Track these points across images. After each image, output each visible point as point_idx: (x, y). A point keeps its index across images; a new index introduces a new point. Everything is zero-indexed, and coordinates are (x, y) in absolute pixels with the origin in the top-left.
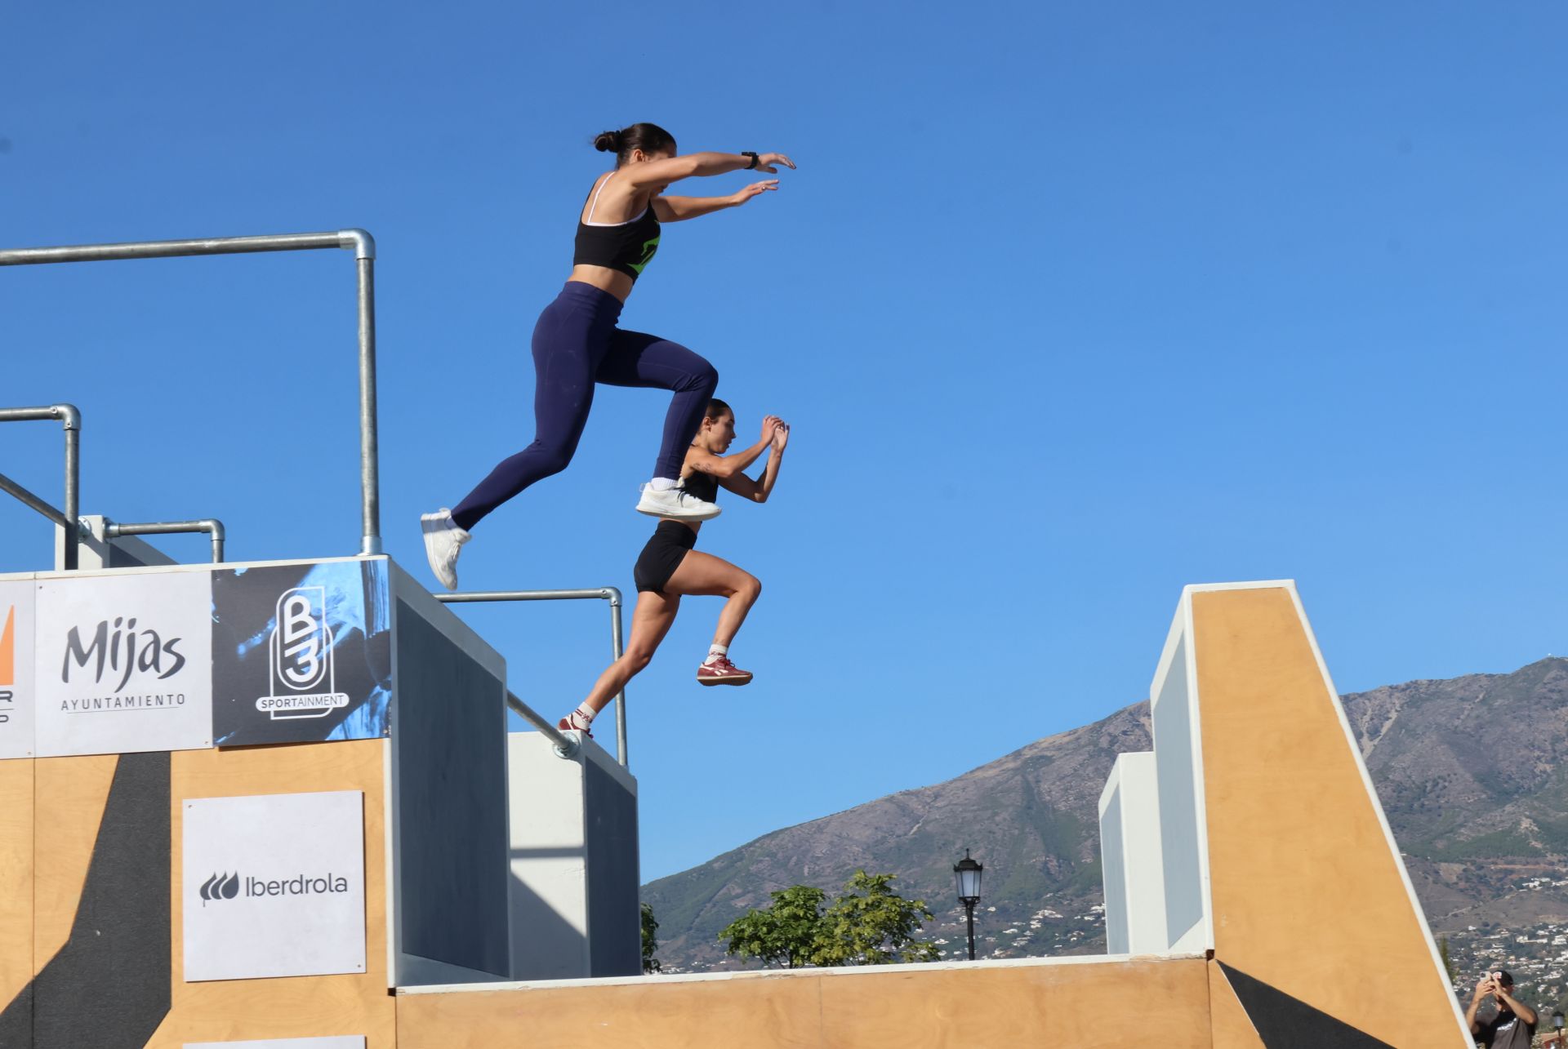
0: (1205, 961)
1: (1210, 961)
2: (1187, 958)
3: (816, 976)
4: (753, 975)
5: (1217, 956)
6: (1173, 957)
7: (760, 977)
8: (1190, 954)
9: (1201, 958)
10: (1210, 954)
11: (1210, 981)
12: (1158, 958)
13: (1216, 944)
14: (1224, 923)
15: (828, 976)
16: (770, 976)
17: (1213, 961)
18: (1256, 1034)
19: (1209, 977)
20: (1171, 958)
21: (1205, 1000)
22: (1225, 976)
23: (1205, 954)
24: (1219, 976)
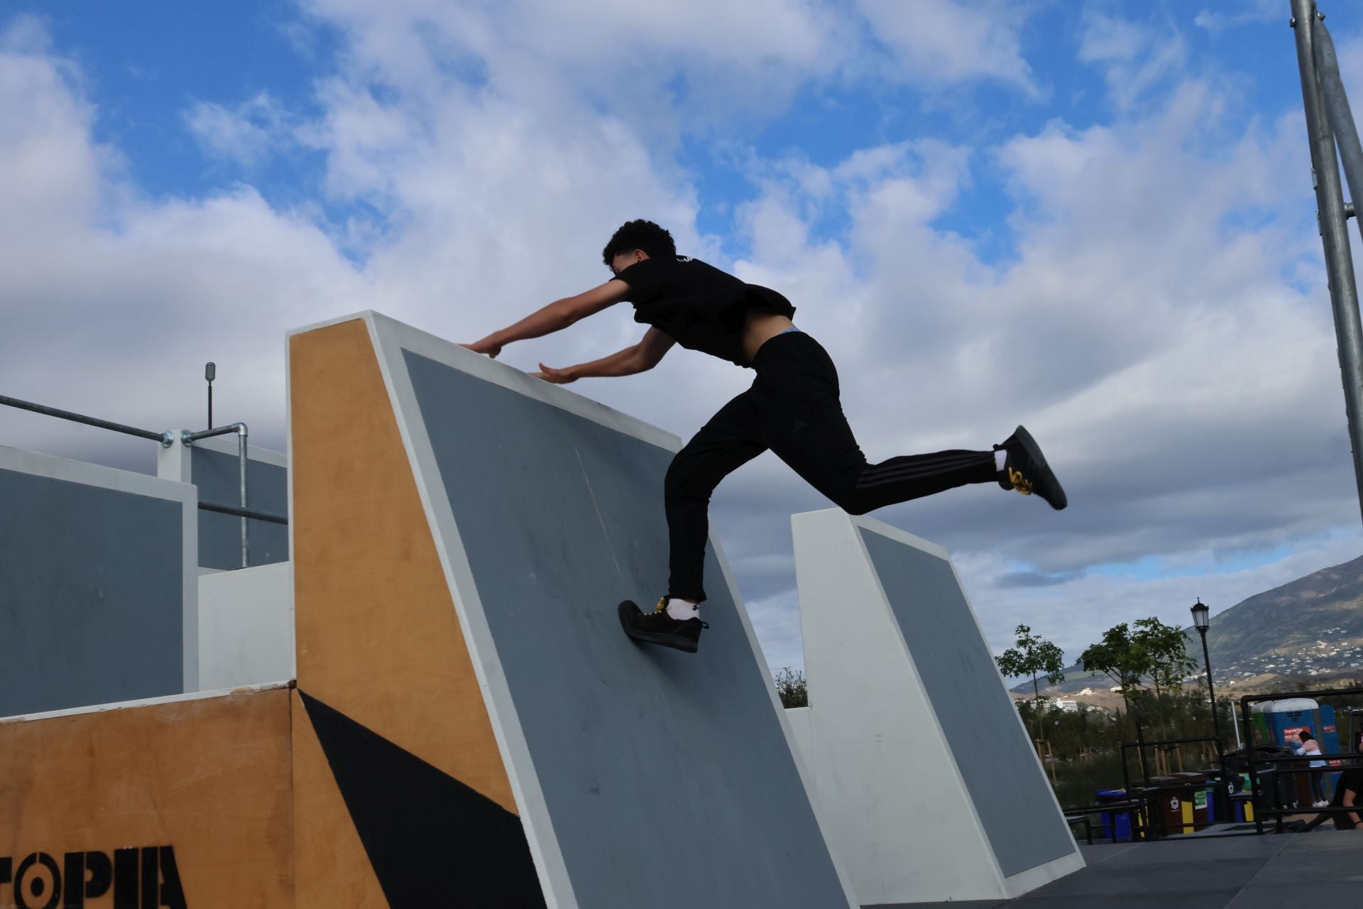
0: (287, 690)
1: (293, 692)
2: (274, 689)
5: (299, 685)
6: (263, 689)
8: (276, 685)
9: (284, 688)
10: (293, 685)
11: (293, 711)
12: (252, 690)
13: (298, 674)
14: (304, 652)
17: (295, 691)
18: (326, 762)
19: (291, 709)
20: (261, 689)
21: (287, 728)
22: (303, 705)
23: (287, 686)
24: (299, 704)
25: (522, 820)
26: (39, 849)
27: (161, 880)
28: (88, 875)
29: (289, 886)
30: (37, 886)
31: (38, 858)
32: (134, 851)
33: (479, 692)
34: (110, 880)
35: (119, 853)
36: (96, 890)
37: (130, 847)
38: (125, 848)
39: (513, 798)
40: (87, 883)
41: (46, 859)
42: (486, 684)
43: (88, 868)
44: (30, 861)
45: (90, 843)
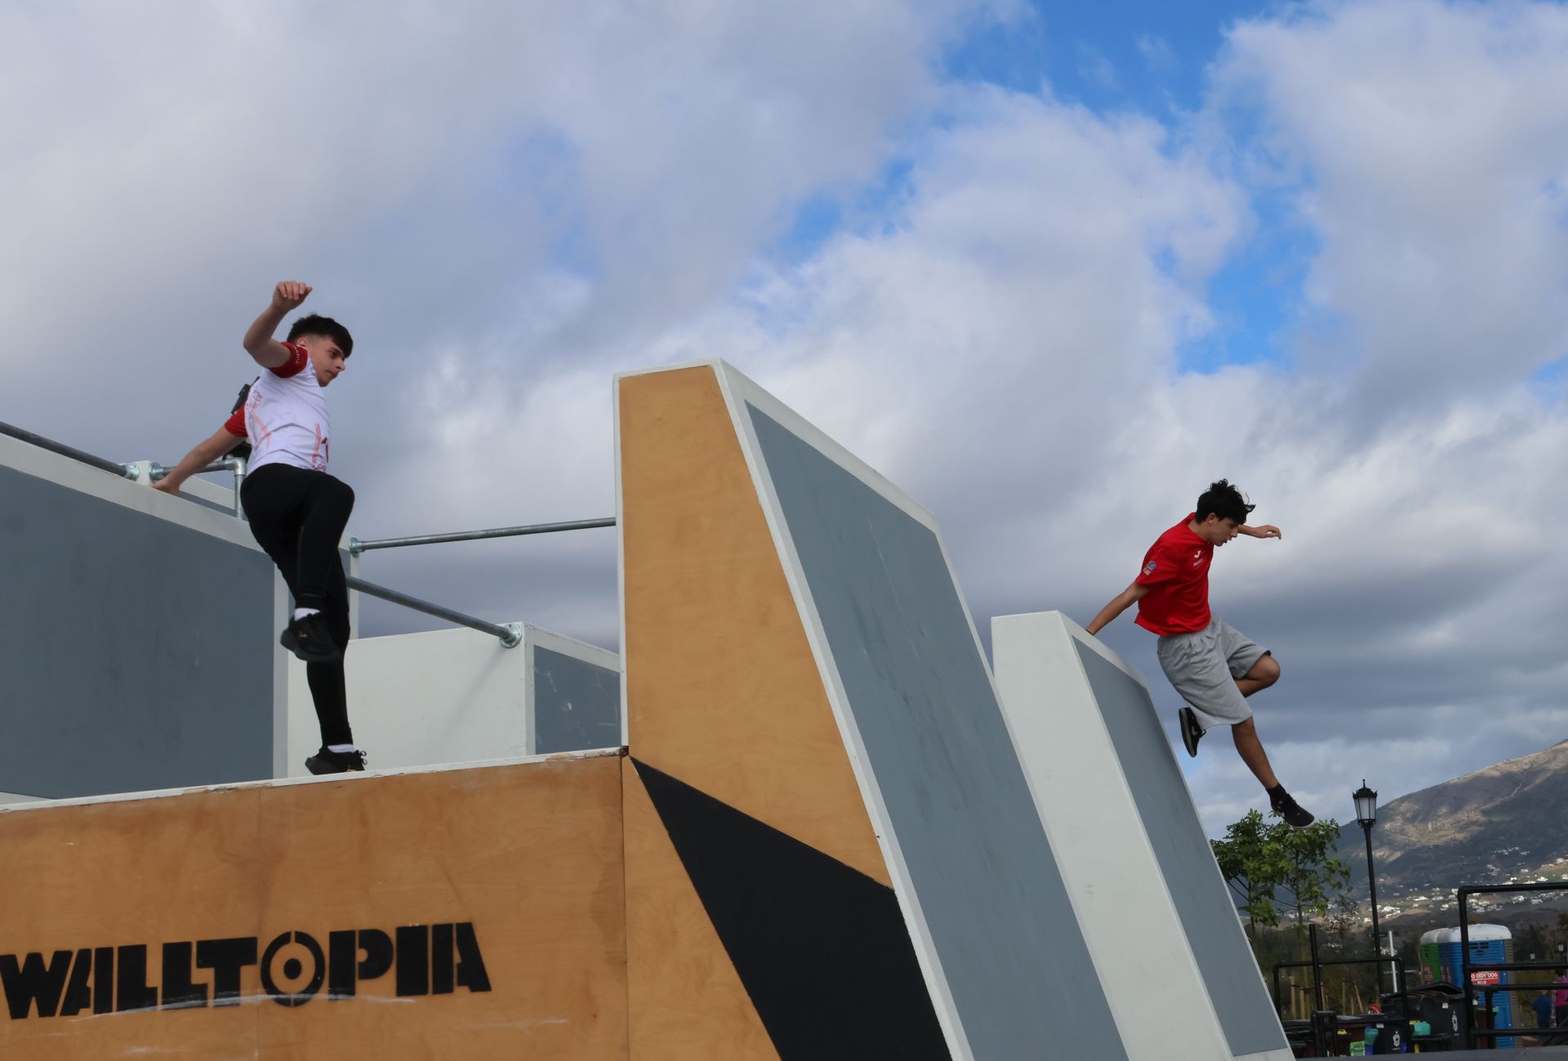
0: (618, 758)
1: (624, 759)
2: (601, 756)
3: (257, 789)
4: (202, 790)
5: (631, 753)
6: (587, 756)
7: (207, 792)
8: (604, 752)
9: (614, 755)
10: (624, 752)
11: (624, 777)
12: (573, 757)
13: (630, 741)
14: (638, 718)
15: (267, 788)
16: (216, 790)
17: (627, 758)
18: (665, 833)
19: (622, 776)
20: (585, 756)
21: (617, 799)
22: (637, 773)
23: (618, 753)
24: (631, 774)
25: (896, 893)
26: (293, 928)
27: (457, 958)
28: (361, 955)
29: (620, 964)
30: (293, 969)
31: (293, 937)
32: (422, 929)
33: (849, 764)
34: (391, 960)
35: (401, 931)
36: (373, 970)
37: (417, 925)
38: (410, 925)
39: (887, 870)
40: (360, 964)
41: (304, 939)
42: (856, 754)
43: (361, 946)
44: (283, 940)
45: (361, 920)
